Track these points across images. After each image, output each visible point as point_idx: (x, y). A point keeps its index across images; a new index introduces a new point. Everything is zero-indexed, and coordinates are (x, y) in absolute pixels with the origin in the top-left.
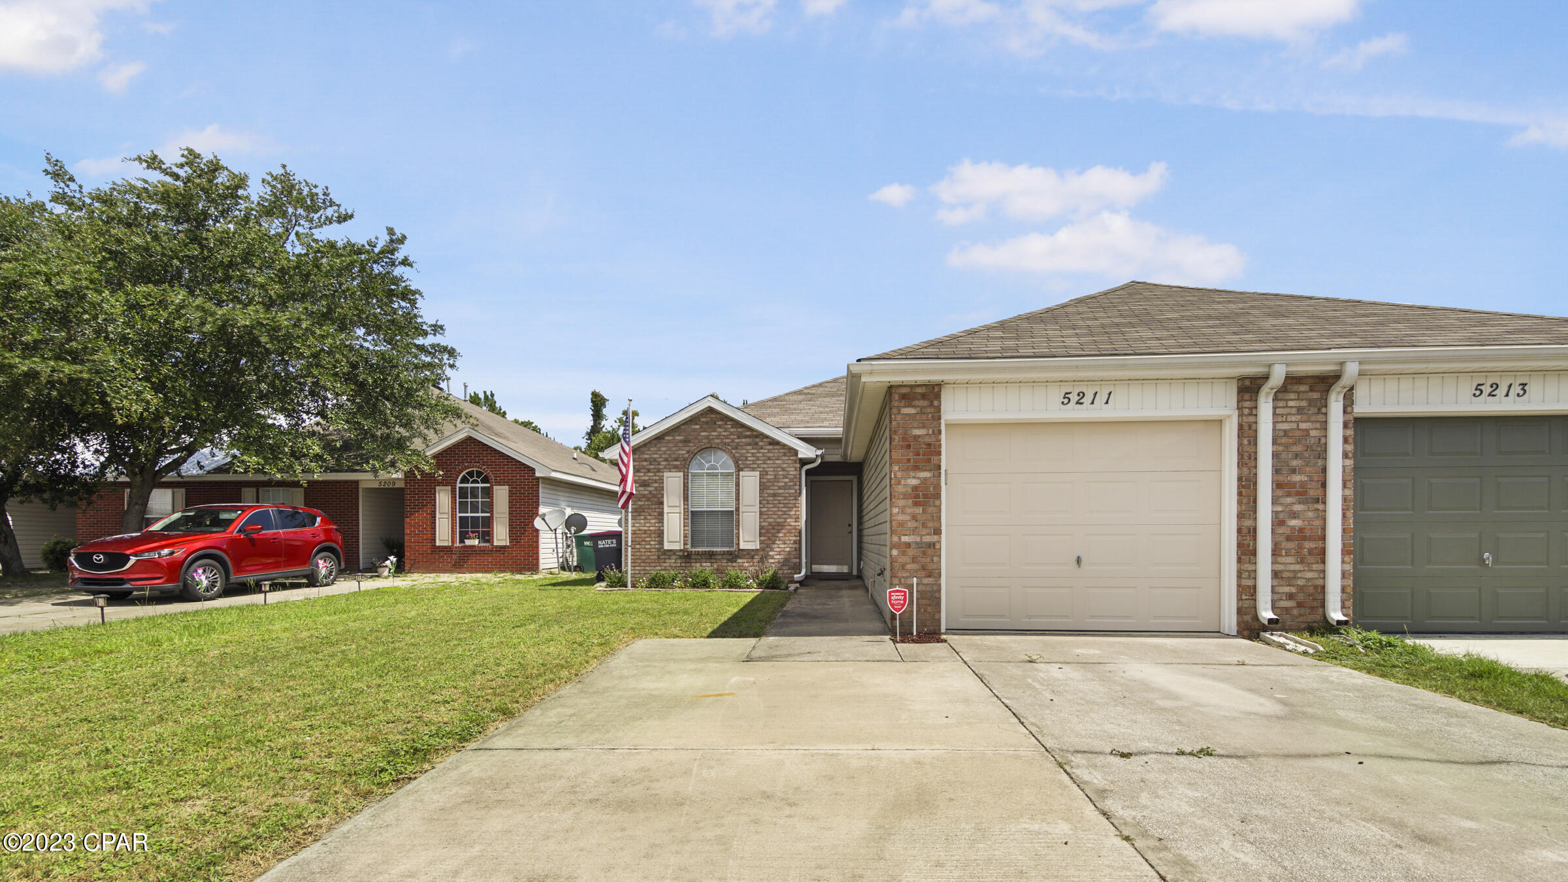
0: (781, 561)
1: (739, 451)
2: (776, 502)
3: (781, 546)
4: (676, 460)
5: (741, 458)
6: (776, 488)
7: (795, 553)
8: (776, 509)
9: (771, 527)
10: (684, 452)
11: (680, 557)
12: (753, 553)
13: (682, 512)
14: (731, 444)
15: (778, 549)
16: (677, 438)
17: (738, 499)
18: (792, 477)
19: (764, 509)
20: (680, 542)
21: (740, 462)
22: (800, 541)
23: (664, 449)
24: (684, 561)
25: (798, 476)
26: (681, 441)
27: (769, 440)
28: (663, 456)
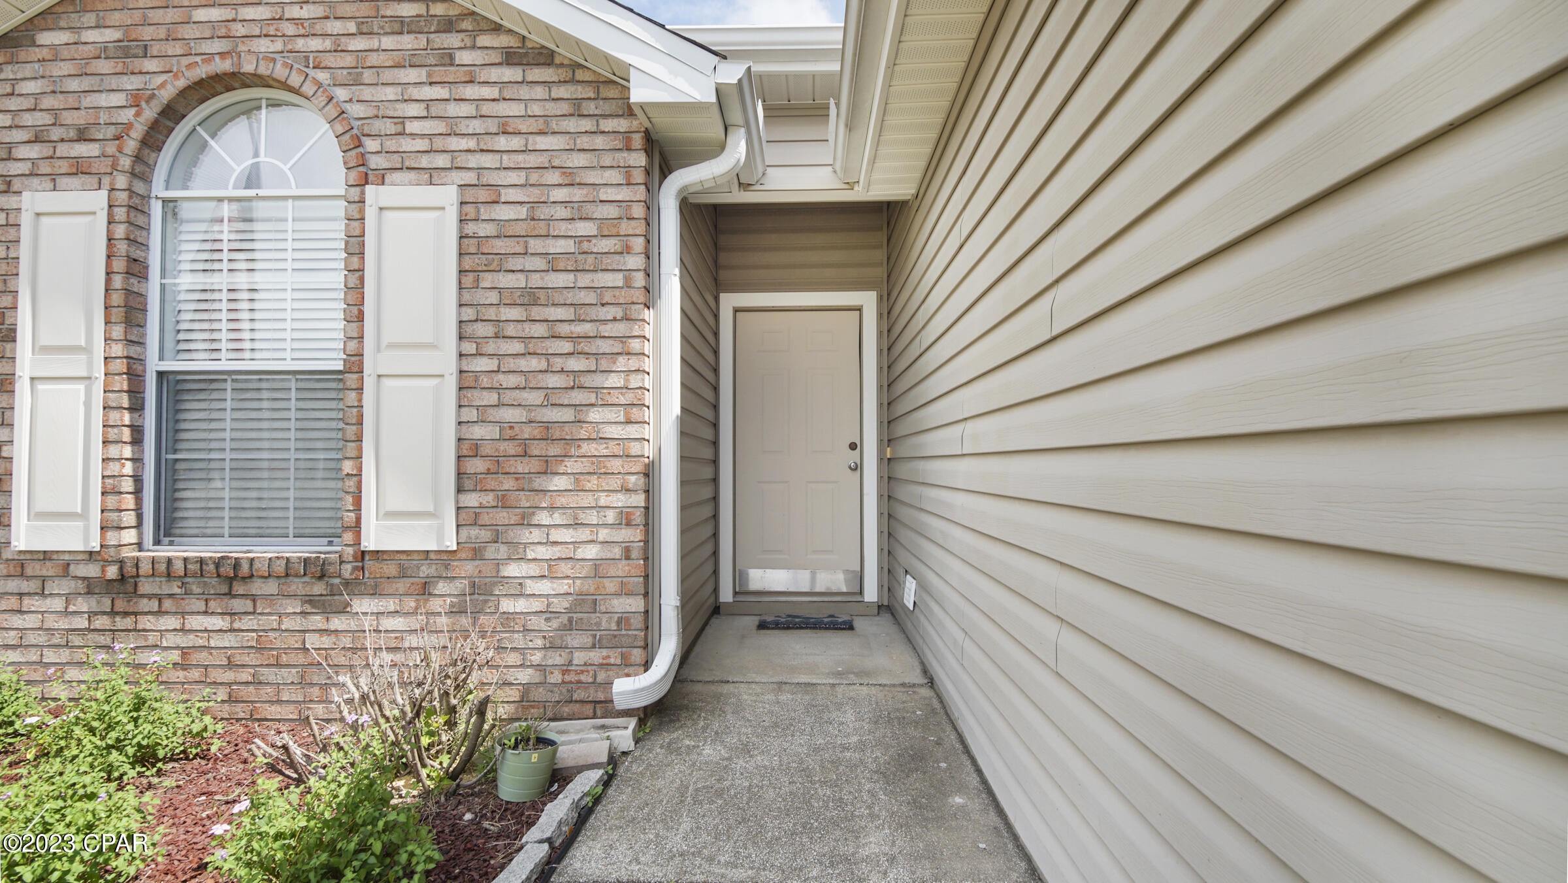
0: (560, 605)
1: (367, 93)
2: (539, 330)
3: (557, 535)
4: (82, 136)
5: (378, 126)
6: (539, 263)
7: (622, 568)
8: (534, 363)
9: (511, 448)
10: (118, 99)
11: (90, 587)
12: (426, 570)
13: (99, 371)
14: (330, 60)
15: (543, 552)
16: (91, 36)
17: (356, 315)
18: (611, 211)
19: (483, 364)
20: (84, 516)
21: (371, 145)
22: (650, 511)
23: (31, 87)
24: (106, 604)
25: (638, 211)
26: (103, 52)
27: (504, 40)
28: (28, 119)
